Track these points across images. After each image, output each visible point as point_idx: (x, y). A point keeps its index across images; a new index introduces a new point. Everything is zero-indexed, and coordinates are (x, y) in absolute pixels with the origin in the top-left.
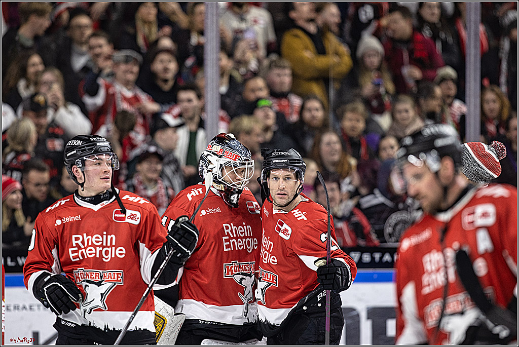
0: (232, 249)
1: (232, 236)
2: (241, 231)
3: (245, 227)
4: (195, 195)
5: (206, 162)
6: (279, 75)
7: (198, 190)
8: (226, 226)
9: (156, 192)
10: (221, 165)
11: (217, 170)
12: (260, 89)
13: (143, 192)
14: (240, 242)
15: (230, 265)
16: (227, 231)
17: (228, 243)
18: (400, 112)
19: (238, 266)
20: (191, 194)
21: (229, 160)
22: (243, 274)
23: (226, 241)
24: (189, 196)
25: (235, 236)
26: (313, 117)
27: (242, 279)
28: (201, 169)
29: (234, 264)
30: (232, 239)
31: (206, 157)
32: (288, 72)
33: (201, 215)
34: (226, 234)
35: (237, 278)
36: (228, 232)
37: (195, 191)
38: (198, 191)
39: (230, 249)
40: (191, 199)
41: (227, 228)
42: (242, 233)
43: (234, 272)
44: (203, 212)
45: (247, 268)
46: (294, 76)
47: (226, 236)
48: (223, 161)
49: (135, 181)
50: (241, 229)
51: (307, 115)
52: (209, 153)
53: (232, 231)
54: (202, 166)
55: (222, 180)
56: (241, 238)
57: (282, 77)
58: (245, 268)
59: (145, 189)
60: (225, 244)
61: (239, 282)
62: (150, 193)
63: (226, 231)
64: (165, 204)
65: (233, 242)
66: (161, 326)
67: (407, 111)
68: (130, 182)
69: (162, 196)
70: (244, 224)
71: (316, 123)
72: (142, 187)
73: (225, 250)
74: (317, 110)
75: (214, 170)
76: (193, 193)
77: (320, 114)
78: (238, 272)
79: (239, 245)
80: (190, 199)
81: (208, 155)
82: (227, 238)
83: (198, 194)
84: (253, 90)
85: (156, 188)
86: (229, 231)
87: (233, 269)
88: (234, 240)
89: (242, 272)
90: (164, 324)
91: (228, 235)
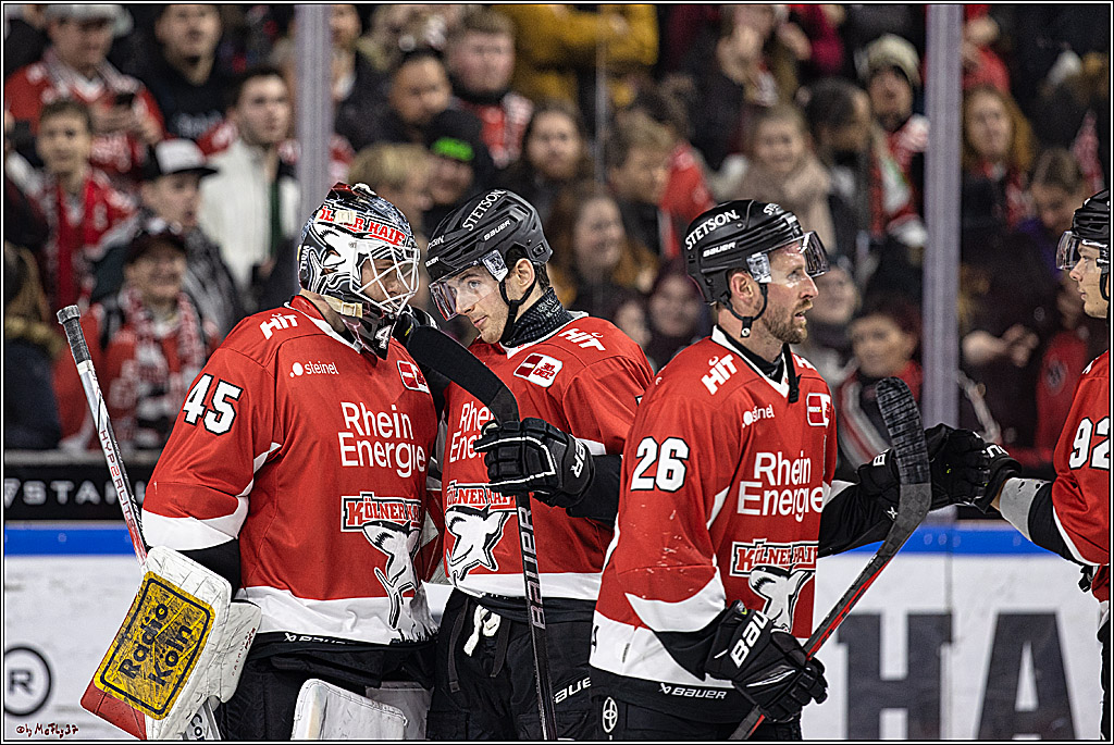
0: (362, 464)
1: (361, 433)
2: (385, 425)
3: (395, 415)
4: (279, 327)
5: (319, 249)
6: (480, 50)
7: (287, 317)
8: (347, 408)
9: (177, 327)
10: (361, 256)
11: (349, 268)
12: (433, 88)
13: (145, 329)
14: (379, 450)
15: (357, 500)
16: (351, 419)
17: (352, 448)
18: (770, 141)
19: (374, 505)
20: (271, 325)
21: (383, 243)
22: (386, 524)
23: (347, 442)
24: (266, 328)
25: (368, 434)
26: (554, 155)
27: (385, 535)
28: (305, 268)
29: (367, 498)
30: (362, 439)
31: (322, 237)
32: (503, 42)
33: (292, 375)
34: (349, 427)
35: (373, 533)
36: (351, 423)
37: (281, 319)
38: (288, 320)
39: (355, 463)
40: (271, 334)
41: (351, 412)
42: (386, 430)
43: (364, 518)
44: (298, 369)
45: (398, 512)
46: (520, 51)
47: (349, 431)
48: (366, 246)
49: (124, 300)
50: (384, 420)
51: (539, 150)
52: (328, 228)
53: (361, 421)
54: (308, 260)
55: (362, 293)
56: (383, 441)
57: (486, 56)
58: (393, 511)
59: (150, 319)
60: (344, 449)
61: (376, 544)
62: (162, 329)
63: (348, 419)
64: (197, 359)
65: (364, 447)
66: (201, 627)
67: (786, 140)
68: (112, 303)
69: (191, 339)
70: (394, 408)
71: (560, 168)
72: (141, 316)
73: (345, 463)
74: (563, 137)
75: (341, 269)
76: (274, 322)
77: (569, 148)
78: (374, 519)
79: (378, 455)
80: (268, 334)
81: (327, 232)
82: (351, 435)
83: (286, 325)
84: (417, 91)
85: (176, 319)
86: (355, 419)
87: (363, 510)
88: (366, 443)
89: (386, 519)
90: (207, 621)
91: (353, 429)
